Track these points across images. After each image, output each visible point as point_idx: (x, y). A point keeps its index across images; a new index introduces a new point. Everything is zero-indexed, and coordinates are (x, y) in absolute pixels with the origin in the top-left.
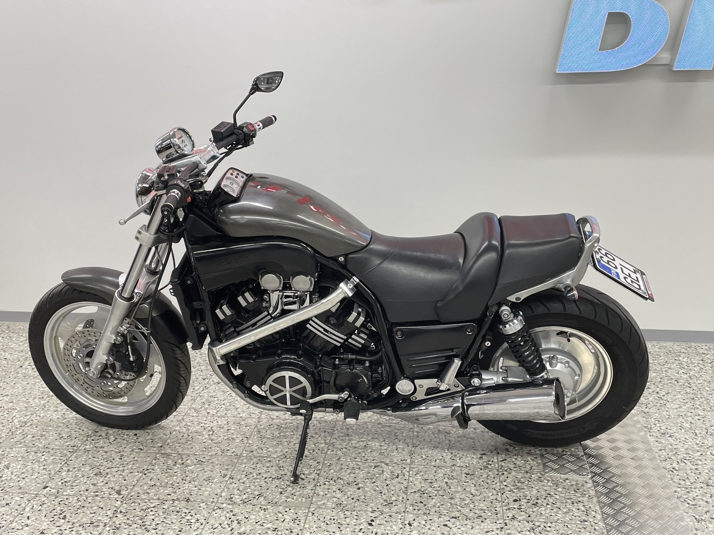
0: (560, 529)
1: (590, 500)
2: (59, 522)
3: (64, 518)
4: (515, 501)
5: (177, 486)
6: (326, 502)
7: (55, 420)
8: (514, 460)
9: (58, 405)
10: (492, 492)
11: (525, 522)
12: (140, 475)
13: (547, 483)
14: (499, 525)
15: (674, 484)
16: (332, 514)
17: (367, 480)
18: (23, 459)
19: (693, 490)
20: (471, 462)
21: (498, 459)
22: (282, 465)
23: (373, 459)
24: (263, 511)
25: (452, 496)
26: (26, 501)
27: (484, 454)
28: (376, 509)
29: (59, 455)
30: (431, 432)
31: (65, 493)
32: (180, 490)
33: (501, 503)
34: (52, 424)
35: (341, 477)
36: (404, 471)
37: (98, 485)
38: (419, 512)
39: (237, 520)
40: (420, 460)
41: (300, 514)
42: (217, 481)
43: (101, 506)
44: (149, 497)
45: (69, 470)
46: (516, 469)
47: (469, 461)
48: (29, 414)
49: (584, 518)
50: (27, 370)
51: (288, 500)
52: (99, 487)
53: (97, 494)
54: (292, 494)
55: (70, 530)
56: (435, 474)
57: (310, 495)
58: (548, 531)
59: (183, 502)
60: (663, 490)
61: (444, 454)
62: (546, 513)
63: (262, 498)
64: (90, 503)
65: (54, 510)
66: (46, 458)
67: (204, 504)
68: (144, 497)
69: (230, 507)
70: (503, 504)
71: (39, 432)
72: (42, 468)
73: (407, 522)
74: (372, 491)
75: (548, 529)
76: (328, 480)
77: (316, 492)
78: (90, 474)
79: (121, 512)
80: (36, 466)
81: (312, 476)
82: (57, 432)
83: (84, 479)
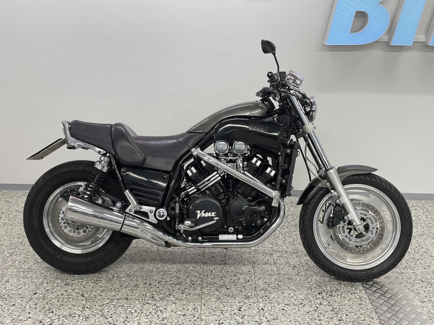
0: (348, 310)
1: (361, 292)
2: (50, 315)
3: (52, 312)
4: (319, 294)
5: (118, 291)
6: (210, 297)
7: (31, 251)
8: (313, 270)
10: (305, 289)
11: (328, 306)
12: (93, 284)
13: (335, 283)
14: (313, 308)
15: (404, 281)
16: (215, 305)
17: (231, 284)
18: (17, 276)
19: (415, 284)
20: (289, 272)
21: (303, 269)
22: (178, 276)
23: (232, 271)
24: (174, 304)
25: (283, 292)
26: (25, 303)
27: (295, 267)
28: (241, 301)
29: (39, 273)
30: (261, 254)
31: (49, 297)
32: (120, 293)
33: (311, 295)
34: (29, 254)
35: (216, 282)
36: (252, 278)
37: (68, 291)
38: (266, 302)
39: (160, 310)
40: (259, 271)
41: (196, 305)
42: (142, 287)
43: (74, 304)
44: (102, 298)
45: (47, 283)
46: (315, 275)
47: (288, 271)
48: (13, 248)
49: (360, 302)
50: (5, 220)
51: (188, 297)
52: (69, 293)
53: (69, 297)
54: (189, 293)
55: (58, 319)
56: (270, 279)
57: (200, 293)
58: (342, 311)
59: (124, 300)
60: (399, 285)
61: (272, 267)
62: (338, 300)
63: (171, 297)
64: (66, 302)
65: (45, 307)
66: (31, 276)
67: (137, 301)
68: (99, 298)
69: (154, 302)
70: (313, 296)
71: (22, 259)
72: (30, 281)
73: (260, 308)
74: (236, 290)
75: (342, 310)
76: (208, 284)
77: (203, 292)
78: (61, 284)
79: (87, 308)
80: (26, 280)
81: (198, 282)
82: (34, 259)
83: (58, 288)
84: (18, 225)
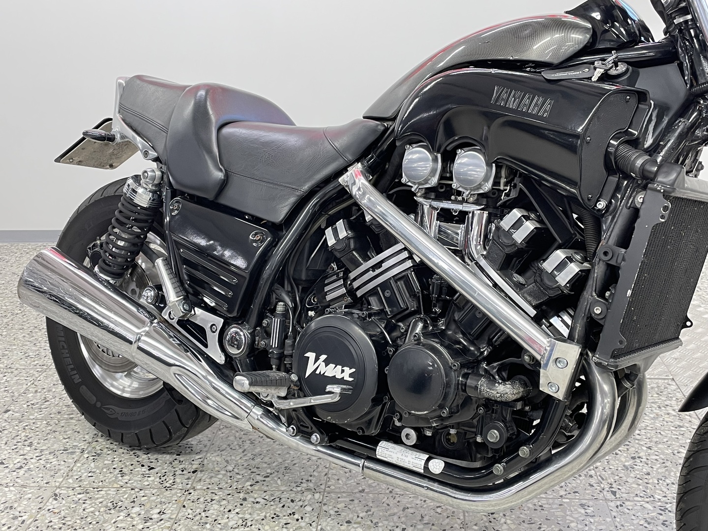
0: (652, 437)
2: (23, 450)
3: (30, 445)
7: (20, 339)
9: (23, 323)
29: (25, 375)
31: (31, 417)
34: (16, 343)
39: (249, 440)
43: (77, 430)
45: (36, 391)
49: (678, 423)
53: (71, 416)
55: (38, 458)
58: (638, 440)
65: (17, 436)
66: (8, 380)
78: (62, 395)
82: (22, 351)
83: (55, 401)
84: (10, 295)
